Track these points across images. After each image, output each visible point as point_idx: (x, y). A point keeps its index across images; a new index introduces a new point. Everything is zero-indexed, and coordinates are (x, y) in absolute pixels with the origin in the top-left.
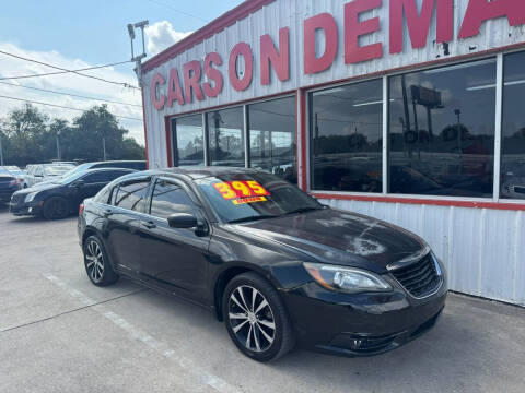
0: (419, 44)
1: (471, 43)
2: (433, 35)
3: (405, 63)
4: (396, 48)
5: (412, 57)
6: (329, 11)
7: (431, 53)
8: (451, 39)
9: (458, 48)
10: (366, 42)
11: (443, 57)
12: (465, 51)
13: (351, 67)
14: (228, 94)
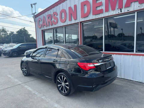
1: (128, 9)
2: (117, 7)
4: (107, 10)
5: (111, 13)
7: (117, 12)
8: (122, 8)
9: (124, 10)
10: (99, 9)
11: (120, 13)
12: (126, 11)
13: (94, 16)
14: (59, 24)
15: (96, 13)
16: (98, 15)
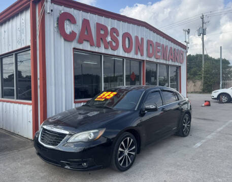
14: (120, 52)
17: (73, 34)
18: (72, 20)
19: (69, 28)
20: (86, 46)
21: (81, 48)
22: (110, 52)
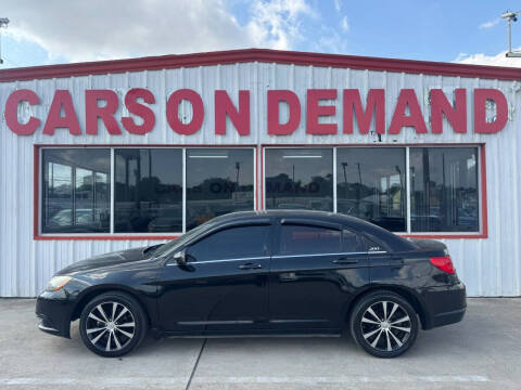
0: (364, 131)
1: (394, 137)
2: (372, 128)
3: (353, 142)
4: (348, 130)
5: (357, 138)
6: (291, 89)
7: (369, 139)
8: (383, 132)
9: (387, 139)
10: (323, 121)
11: (378, 142)
12: (391, 142)
13: (310, 137)
14: (163, 135)
15: (314, 129)
16: (320, 138)
17: (34, 122)
18: (34, 100)
19: (26, 113)
20: (64, 137)
21: (53, 143)
22: (127, 139)
